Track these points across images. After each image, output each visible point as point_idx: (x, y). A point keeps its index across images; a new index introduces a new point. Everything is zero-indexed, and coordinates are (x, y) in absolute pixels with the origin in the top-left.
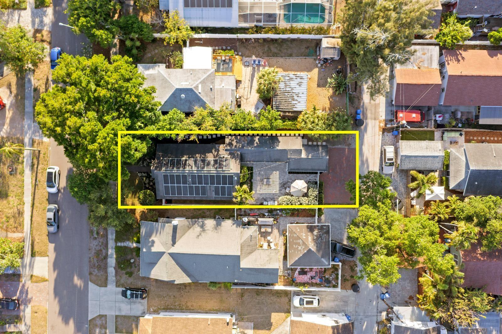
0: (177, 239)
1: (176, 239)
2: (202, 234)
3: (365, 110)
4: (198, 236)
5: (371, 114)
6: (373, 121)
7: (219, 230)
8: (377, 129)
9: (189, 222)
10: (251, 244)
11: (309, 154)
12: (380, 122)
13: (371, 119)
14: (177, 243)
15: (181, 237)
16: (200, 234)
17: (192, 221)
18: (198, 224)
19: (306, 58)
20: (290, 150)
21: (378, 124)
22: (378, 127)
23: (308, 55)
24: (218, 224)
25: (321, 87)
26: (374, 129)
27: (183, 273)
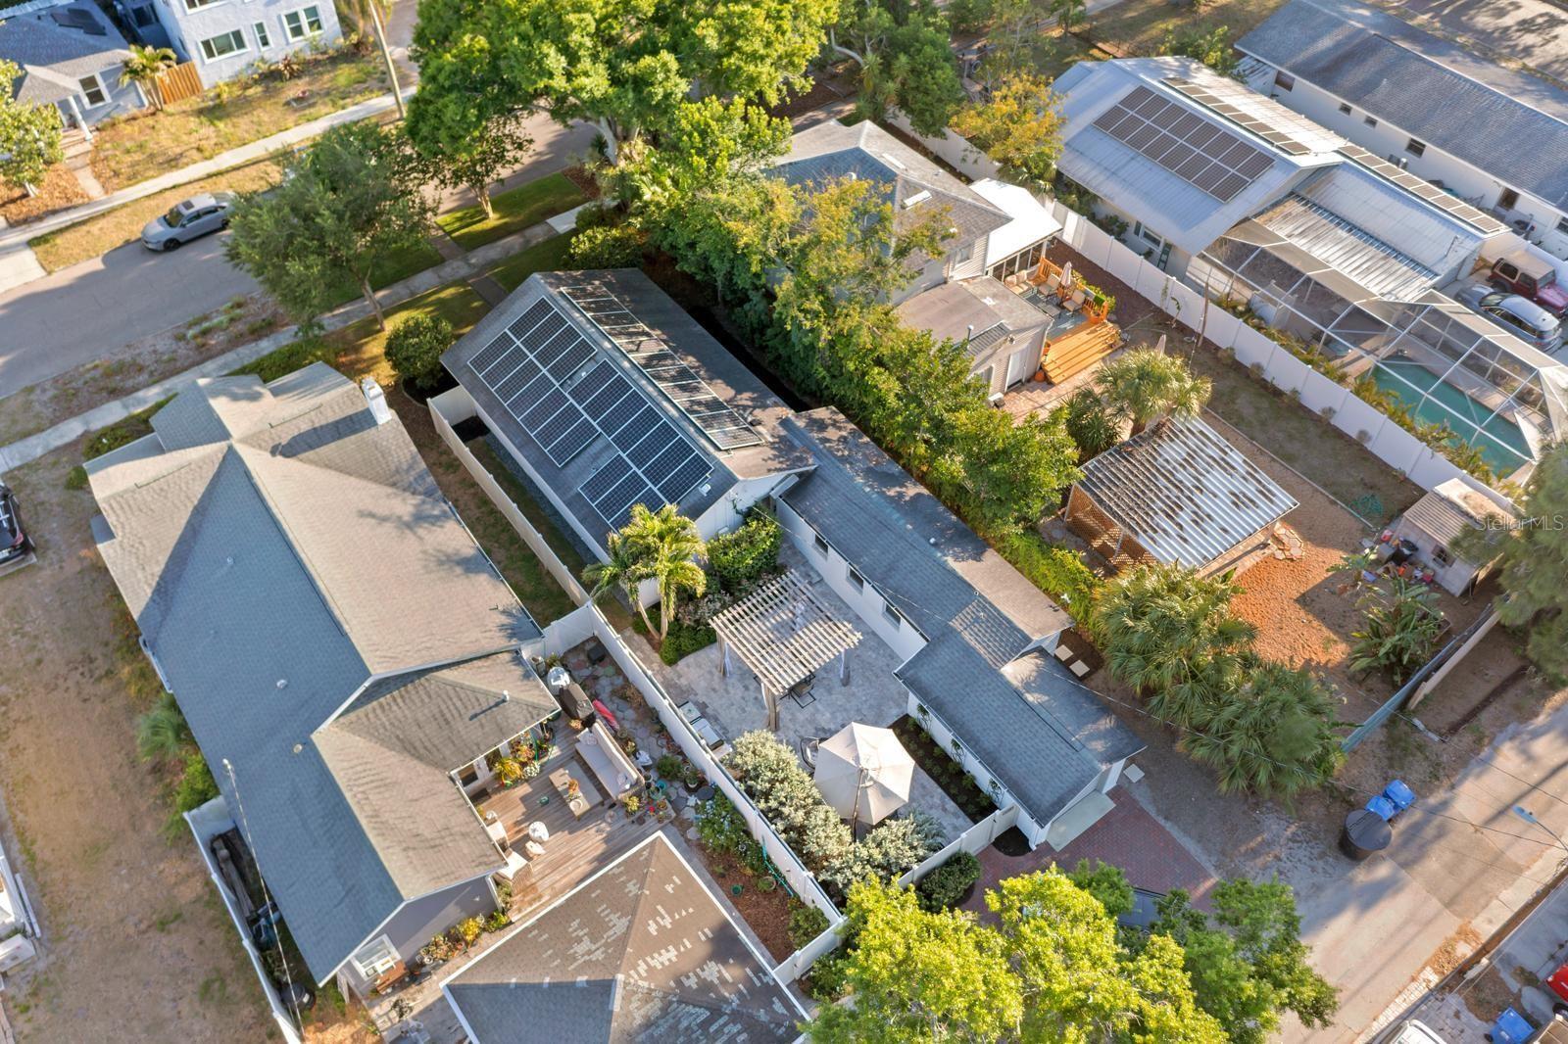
0: (310, 454)
1: (311, 448)
2: (388, 526)
3: (1430, 831)
4: (372, 515)
5: (1452, 869)
6: (1435, 904)
7: (443, 574)
8: (1428, 945)
9: (411, 467)
10: (459, 725)
11: (1040, 690)
12: (1464, 934)
13: (1433, 888)
14: (291, 462)
15: (328, 466)
16: (384, 519)
17: (420, 477)
18: (424, 502)
19: (1333, 503)
20: (985, 605)
21: (1451, 933)
22: (1439, 942)
23: (1351, 503)
24: (468, 565)
25: (1308, 612)
26: (1411, 930)
27: (163, 559)
